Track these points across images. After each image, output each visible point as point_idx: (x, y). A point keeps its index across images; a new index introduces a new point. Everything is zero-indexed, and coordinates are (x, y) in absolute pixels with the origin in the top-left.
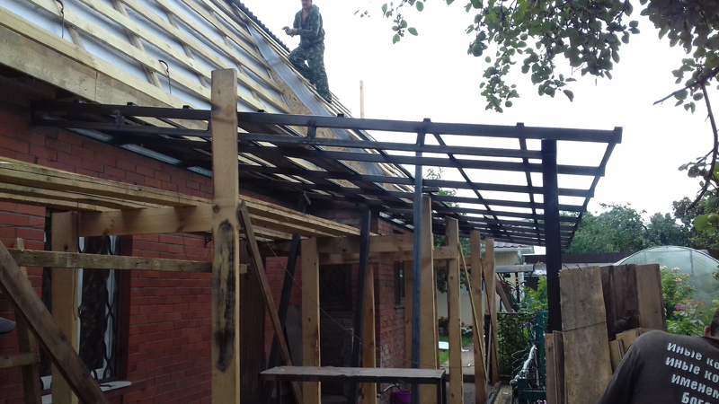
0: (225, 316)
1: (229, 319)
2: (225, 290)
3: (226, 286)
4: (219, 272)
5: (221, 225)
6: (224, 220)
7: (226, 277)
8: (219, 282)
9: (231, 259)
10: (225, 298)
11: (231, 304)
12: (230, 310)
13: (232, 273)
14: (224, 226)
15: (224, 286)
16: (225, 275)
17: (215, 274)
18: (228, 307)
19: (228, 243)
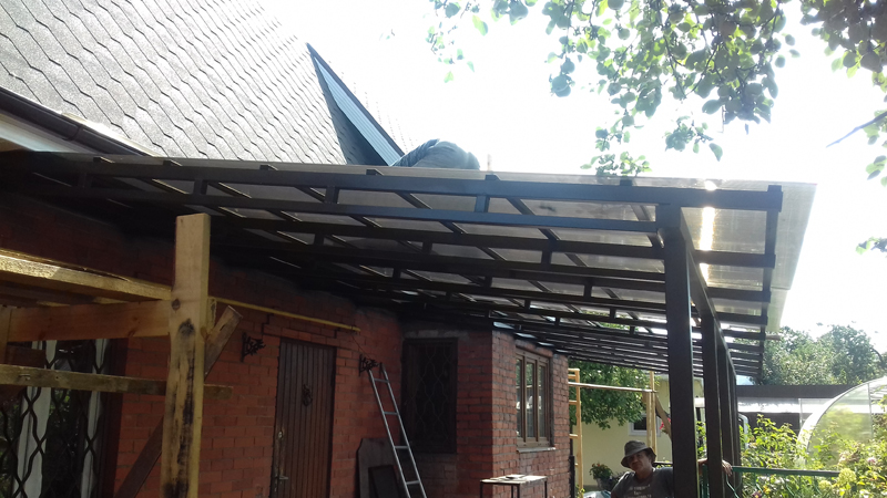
0: (178, 461)
1: (182, 464)
2: (181, 422)
3: (181, 415)
4: (175, 395)
5: (181, 327)
6: (185, 320)
7: (183, 403)
8: (174, 410)
9: (191, 377)
10: (179, 433)
11: (187, 443)
12: (186, 451)
13: (190, 396)
14: (184, 328)
15: (179, 415)
16: (181, 400)
17: (169, 397)
18: (182, 447)
19: (188, 353)
